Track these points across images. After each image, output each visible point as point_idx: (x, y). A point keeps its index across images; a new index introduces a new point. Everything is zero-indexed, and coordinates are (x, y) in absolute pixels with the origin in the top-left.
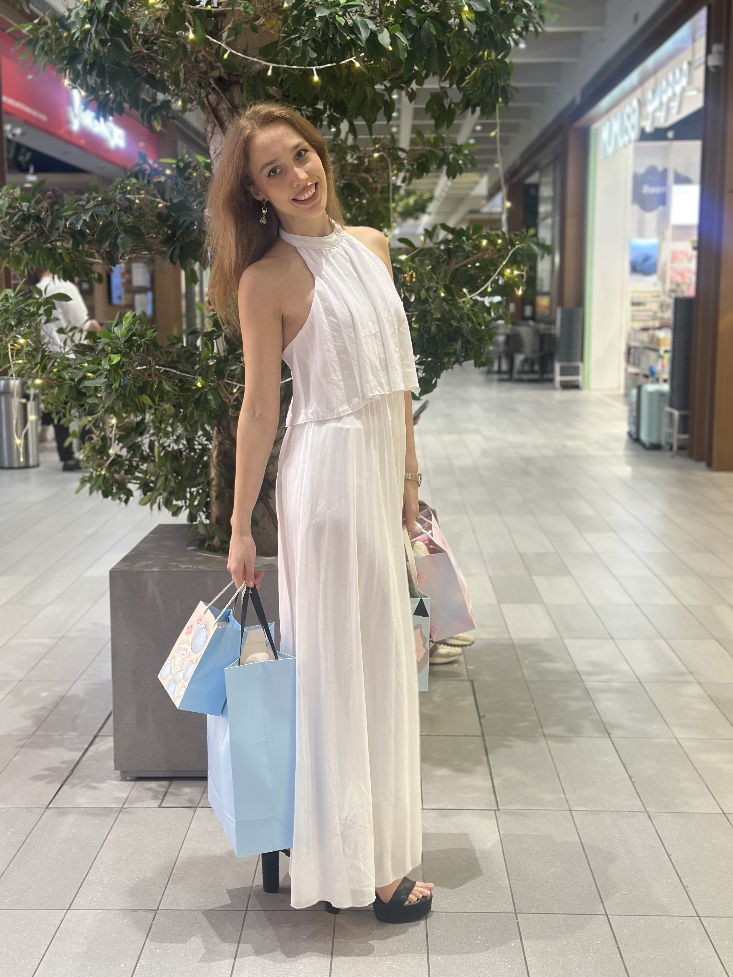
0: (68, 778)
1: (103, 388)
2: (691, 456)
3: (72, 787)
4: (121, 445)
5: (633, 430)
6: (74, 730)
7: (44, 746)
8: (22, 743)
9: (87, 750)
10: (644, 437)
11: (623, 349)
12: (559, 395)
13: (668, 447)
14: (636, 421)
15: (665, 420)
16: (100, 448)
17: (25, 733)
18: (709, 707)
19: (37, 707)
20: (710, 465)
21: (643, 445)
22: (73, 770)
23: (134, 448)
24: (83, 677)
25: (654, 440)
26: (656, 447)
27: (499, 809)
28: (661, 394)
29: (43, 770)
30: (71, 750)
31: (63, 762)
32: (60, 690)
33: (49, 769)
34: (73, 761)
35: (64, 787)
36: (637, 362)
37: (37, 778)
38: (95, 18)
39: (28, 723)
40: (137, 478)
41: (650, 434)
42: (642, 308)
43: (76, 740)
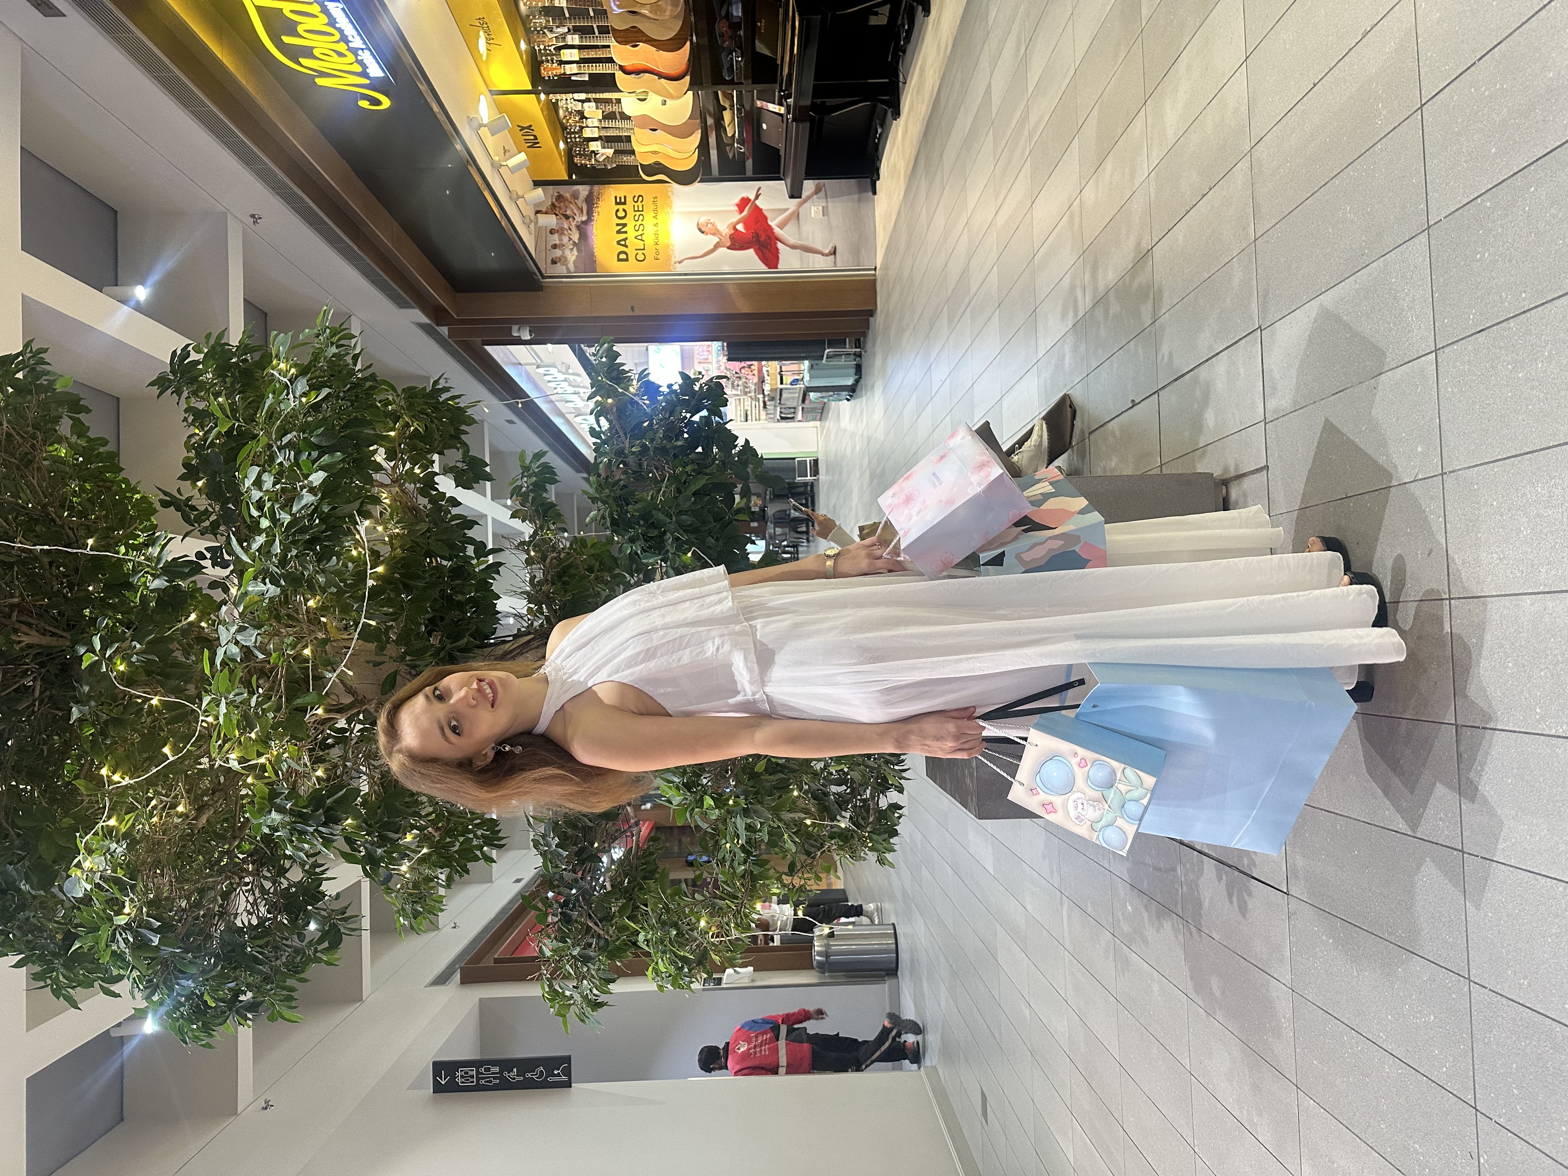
0: (1241, 872)
1: (749, 821)
2: (865, 334)
3: (1255, 865)
4: (838, 817)
5: (845, 394)
6: (1174, 870)
7: (1198, 904)
8: (1193, 929)
9: (1200, 852)
10: (850, 382)
11: (784, 424)
12: (822, 476)
13: (858, 359)
14: (837, 389)
15: (835, 362)
16: (842, 841)
17: (1181, 927)
18: (1108, 165)
19: (1145, 915)
20: (871, 313)
21: (857, 381)
22: (1230, 866)
23: (842, 802)
24: (1106, 865)
25: (853, 371)
26: (859, 369)
27: (1260, 327)
28: (812, 367)
29: (1231, 903)
30: (1201, 870)
31: (1220, 879)
32: (1123, 890)
33: (1230, 896)
34: (1216, 866)
35: (1254, 875)
36: (792, 410)
37: (1243, 910)
38: (300, 826)
39: (1167, 925)
40: (872, 797)
41: (848, 376)
42: (749, 413)
43: (1188, 866)
